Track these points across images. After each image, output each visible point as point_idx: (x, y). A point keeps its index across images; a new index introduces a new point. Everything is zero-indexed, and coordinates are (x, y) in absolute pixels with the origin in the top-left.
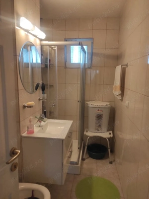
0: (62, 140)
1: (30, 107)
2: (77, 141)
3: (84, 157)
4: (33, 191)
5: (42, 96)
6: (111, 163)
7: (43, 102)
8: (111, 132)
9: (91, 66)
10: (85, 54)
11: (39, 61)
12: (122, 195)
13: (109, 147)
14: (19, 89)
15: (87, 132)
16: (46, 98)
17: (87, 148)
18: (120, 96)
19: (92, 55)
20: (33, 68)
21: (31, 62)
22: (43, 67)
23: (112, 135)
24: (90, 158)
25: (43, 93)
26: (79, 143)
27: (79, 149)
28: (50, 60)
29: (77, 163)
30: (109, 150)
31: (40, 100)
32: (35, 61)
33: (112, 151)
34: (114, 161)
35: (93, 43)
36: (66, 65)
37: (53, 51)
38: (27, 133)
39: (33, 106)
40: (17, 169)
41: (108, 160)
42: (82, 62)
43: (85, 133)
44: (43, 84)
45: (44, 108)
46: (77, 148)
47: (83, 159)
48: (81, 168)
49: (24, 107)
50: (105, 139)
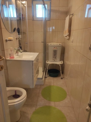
0: (33, 61)
1: (10, 40)
2: (42, 68)
3: (46, 76)
4: (16, 91)
5: (18, 36)
6: (62, 78)
7: (19, 41)
8: (62, 61)
9: (50, 19)
10: (46, 10)
11: (15, 16)
12: (68, 94)
13: (61, 70)
14: (2, 28)
15: (48, 61)
16: (21, 38)
17: (48, 71)
18: (68, 37)
19: (50, 11)
20: (11, 21)
21: (10, 16)
22: (18, 19)
23: (62, 63)
24: (50, 77)
25: (19, 34)
26: (43, 69)
27: (43, 71)
28: (22, 15)
29: (42, 79)
30: (61, 71)
31: (17, 39)
32: (12, 16)
33: (63, 73)
34: (64, 77)
35: (51, 3)
36: (33, 19)
37: (24, 7)
38: (10, 58)
39: (12, 40)
40: (3, 70)
41: (60, 78)
42: (44, 17)
43: (47, 62)
44: (18, 28)
45: (20, 44)
46: (42, 71)
47: (45, 77)
48: (44, 82)
49: (6, 41)
50: (59, 65)
